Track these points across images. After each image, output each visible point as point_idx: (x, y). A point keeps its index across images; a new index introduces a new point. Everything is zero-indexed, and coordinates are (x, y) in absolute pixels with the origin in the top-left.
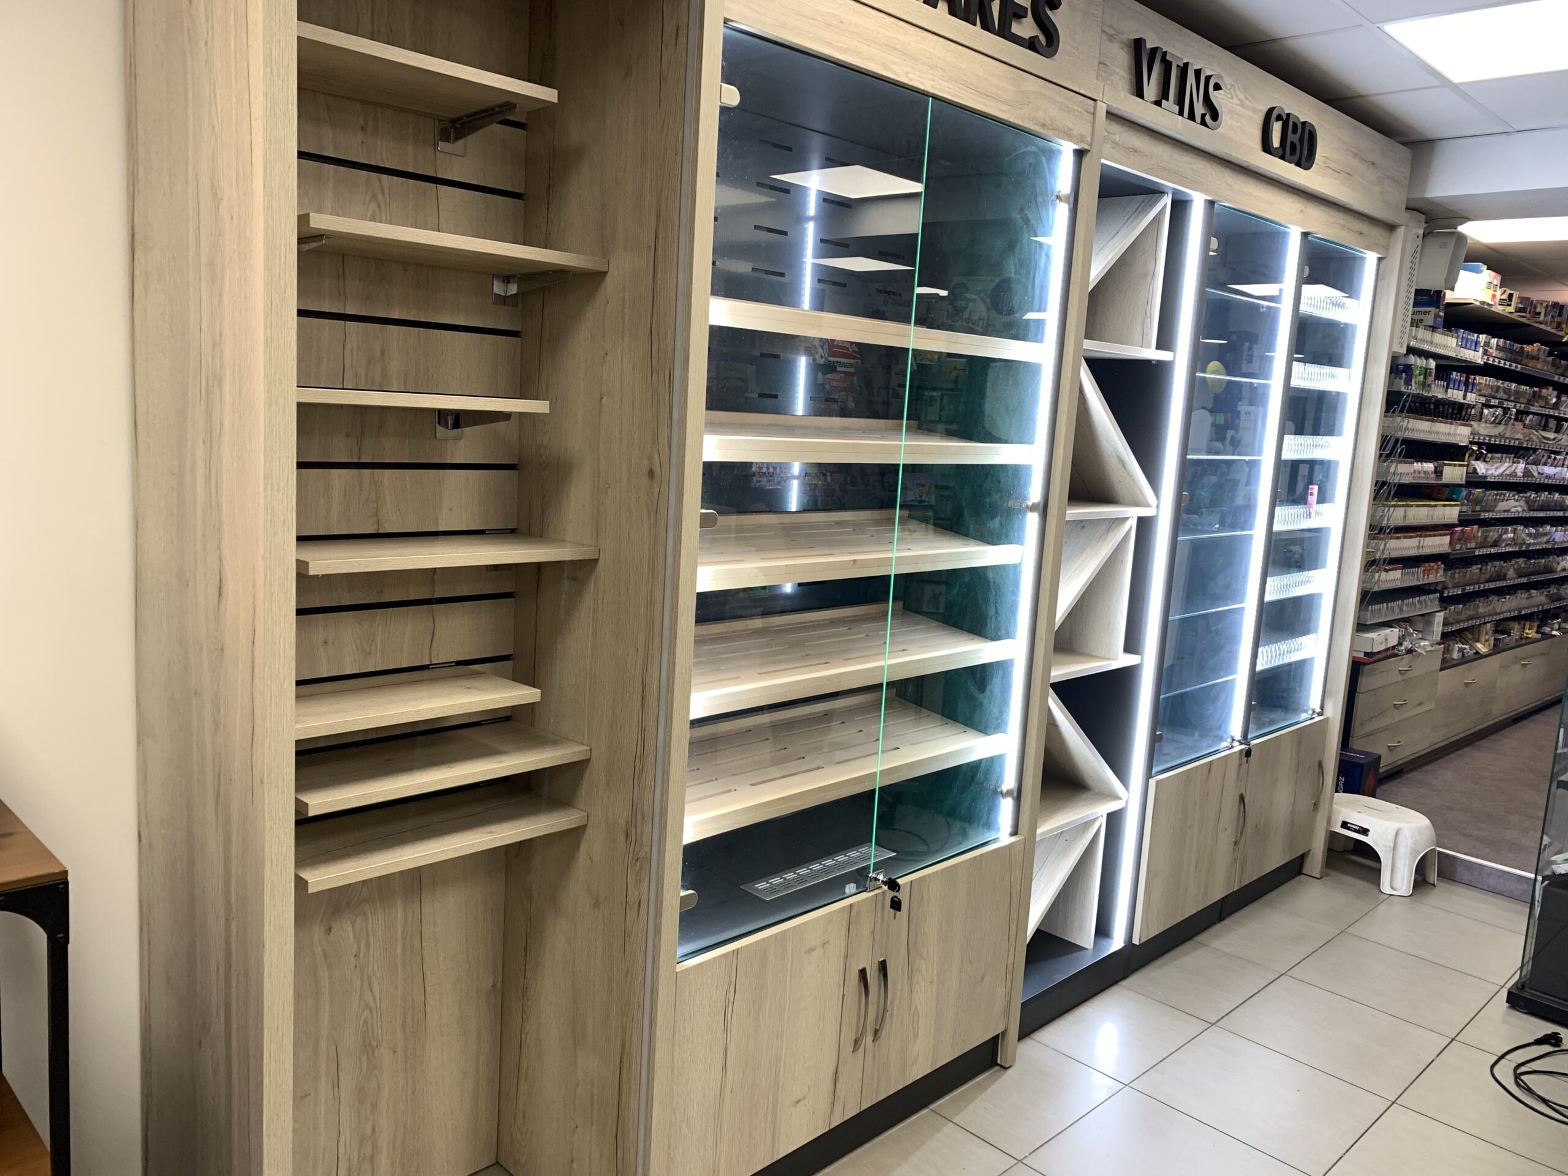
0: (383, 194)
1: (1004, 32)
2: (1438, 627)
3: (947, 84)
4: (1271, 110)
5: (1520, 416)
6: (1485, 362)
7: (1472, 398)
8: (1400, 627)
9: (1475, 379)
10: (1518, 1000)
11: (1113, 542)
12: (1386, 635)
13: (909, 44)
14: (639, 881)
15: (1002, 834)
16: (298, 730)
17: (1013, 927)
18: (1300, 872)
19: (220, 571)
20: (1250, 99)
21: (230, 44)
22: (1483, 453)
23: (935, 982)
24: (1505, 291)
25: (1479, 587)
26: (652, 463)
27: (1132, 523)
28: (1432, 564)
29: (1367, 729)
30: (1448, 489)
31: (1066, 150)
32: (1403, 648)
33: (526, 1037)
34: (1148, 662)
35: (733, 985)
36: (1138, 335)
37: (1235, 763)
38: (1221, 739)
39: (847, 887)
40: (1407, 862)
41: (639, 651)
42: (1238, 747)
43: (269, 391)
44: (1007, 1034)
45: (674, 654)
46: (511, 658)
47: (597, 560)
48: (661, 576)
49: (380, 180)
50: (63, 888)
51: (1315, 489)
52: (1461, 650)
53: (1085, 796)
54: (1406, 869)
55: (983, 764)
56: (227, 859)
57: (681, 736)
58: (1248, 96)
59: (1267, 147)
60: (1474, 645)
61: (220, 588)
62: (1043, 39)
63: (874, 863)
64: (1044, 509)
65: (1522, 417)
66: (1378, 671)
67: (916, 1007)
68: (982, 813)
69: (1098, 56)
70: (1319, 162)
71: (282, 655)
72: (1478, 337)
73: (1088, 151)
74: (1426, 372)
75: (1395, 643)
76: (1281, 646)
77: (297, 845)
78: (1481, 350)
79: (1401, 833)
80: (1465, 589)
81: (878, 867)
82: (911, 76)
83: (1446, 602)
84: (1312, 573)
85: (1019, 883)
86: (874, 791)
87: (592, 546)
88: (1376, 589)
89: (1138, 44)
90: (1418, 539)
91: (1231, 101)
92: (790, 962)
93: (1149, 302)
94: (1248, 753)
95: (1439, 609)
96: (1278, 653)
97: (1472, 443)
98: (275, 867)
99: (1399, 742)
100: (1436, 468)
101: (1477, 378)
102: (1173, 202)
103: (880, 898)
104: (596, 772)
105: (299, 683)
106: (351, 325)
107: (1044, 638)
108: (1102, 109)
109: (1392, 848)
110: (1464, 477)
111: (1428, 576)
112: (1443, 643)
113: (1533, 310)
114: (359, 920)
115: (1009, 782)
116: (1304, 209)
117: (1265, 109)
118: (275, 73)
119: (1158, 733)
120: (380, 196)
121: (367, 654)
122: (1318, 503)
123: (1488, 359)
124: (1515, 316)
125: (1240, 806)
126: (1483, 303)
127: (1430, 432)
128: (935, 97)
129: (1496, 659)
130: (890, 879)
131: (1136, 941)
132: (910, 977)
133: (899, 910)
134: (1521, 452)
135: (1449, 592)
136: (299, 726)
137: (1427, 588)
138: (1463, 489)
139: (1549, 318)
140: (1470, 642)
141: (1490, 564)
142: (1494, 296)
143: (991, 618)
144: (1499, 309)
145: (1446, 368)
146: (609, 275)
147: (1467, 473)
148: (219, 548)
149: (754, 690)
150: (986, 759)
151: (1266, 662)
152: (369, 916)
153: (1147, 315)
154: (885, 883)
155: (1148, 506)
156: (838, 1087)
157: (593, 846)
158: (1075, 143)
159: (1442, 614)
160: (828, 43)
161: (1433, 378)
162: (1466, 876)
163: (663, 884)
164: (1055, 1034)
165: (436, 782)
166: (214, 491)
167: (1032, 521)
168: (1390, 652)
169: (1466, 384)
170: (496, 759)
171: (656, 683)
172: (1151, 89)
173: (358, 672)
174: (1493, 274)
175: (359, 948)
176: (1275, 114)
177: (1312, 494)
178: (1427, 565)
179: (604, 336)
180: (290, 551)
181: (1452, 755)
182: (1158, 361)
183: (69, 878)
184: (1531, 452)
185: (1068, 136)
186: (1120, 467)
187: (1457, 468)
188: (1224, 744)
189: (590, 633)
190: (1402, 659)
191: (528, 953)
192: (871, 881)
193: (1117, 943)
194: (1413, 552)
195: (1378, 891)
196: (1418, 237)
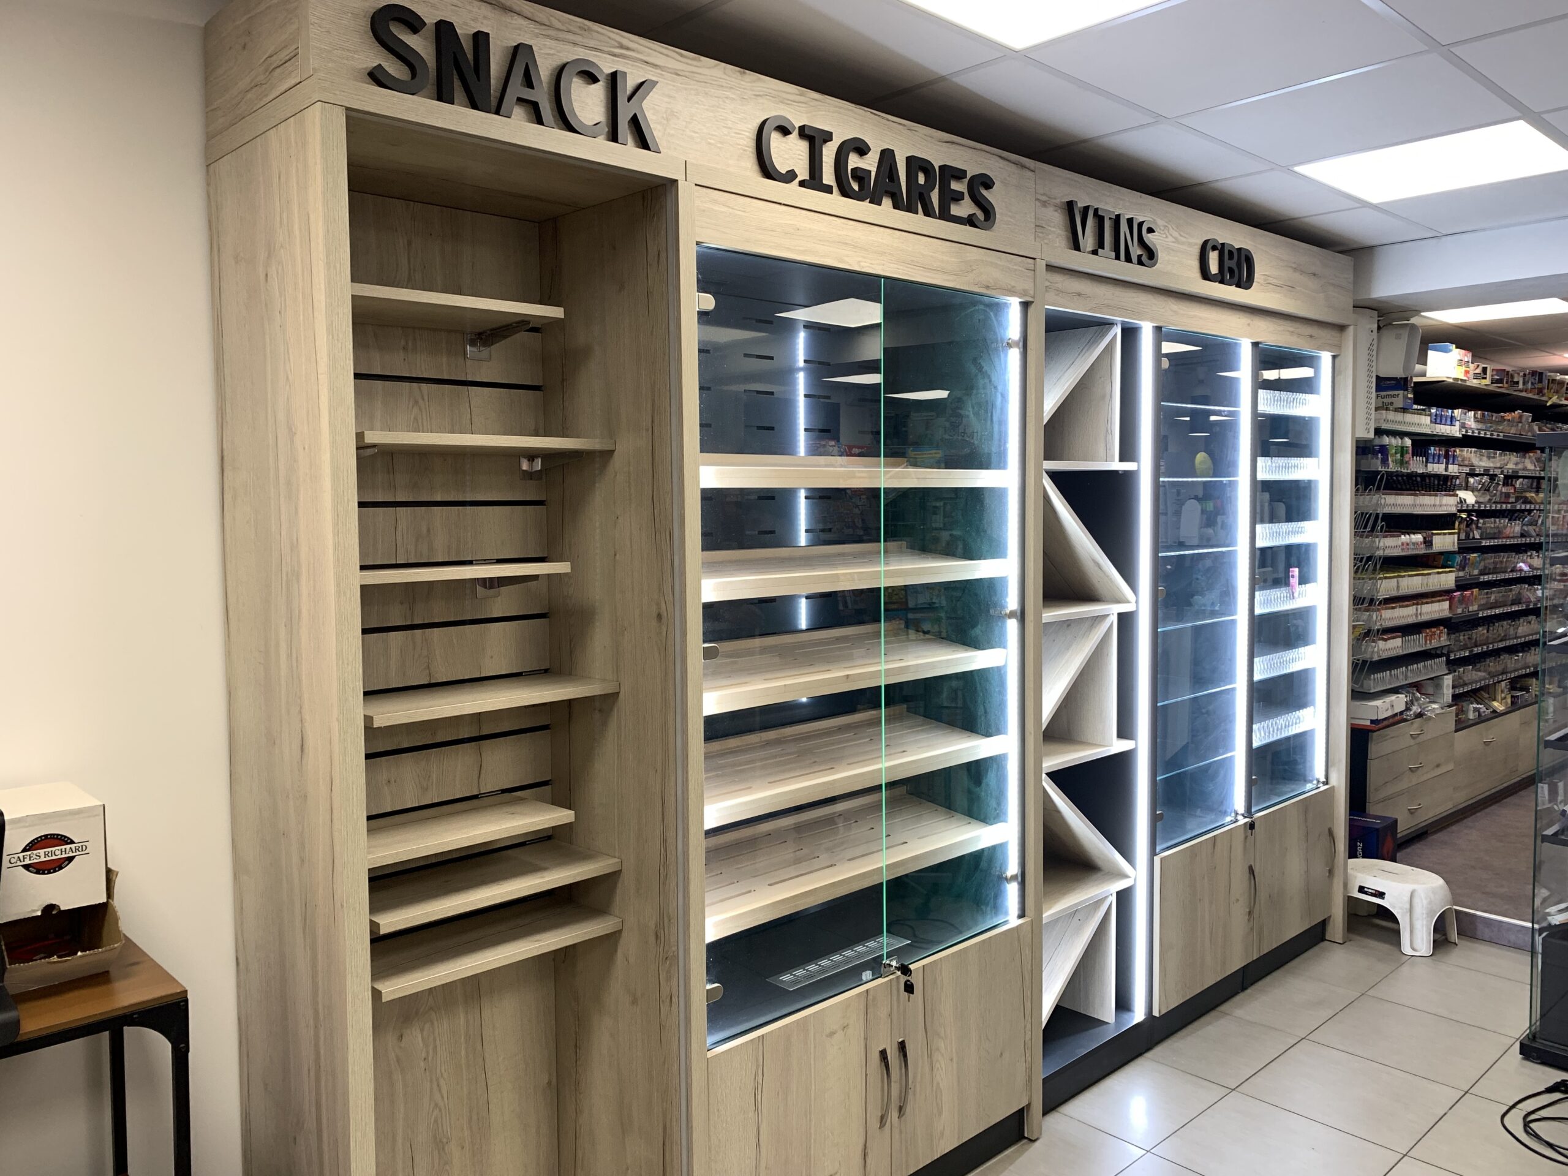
0: (423, 399)
1: (945, 215)
2: (1448, 690)
3: (896, 266)
4: (1206, 242)
5: (1510, 481)
6: (1463, 435)
7: (1453, 469)
8: (1408, 692)
9: (1455, 451)
10: (1530, 1050)
11: (1096, 637)
12: (1392, 701)
13: (859, 238)
14: (669, 979)
15: (1011, 918)
16: (369, 860)
17: (1028, 1004)
18: (1323, 939)
19: (302, 731)
20: (1185, 235)
21: (299, 316)
22: (1473, 519)
23: (954, 1060)
24: (1478, 366)
25: (1488, 647)
26: (660, 608)
27: (1114, 619)
28: (1433, 630)
29: (1382, 794)
30: (1443, 557)
31: (1014, 305)
32: (1412, 713)
33: (580, 1129)
34: (1141, 745)
35: (760, 1069)
36: (1101, 451)
37: (1239, 837)
38: (1225, 813)
39: (864, 974)
40: (1425, 923)
41: (658, 771)
42: (1242, 821)
43: (338, 585)
44: (1032, 1106)
45: (687, 773)
46: (550, 783)
47: (618, 693)
48: (672, 704)
49: (420, 388)
50: (183, 1005)
51: (1295, 571)
52: (1476, 710)
53: (1095, 877)
54: (1425, 929)
55: (986, 853)
56: (314, 976)
57: (697, 847)
58: (1182, 234)
59: (1205, 275)
60: (1491, 704)
61: (302, 746)
62: (980, 215)
63: (887, 953)
64: (1022, 616)
65: (1512, 481)
66: (1387, 737)
67: (938, 1084)
68: (988, 899)
69: (1034, 220)
70: (1259, 281)
71: (355, 798)
72: (1452, 412)
73: (1033, 302)
74: (1403, 450)
75: (1403, 708)
76: (1278, 721)
77: (372, 961)
78: (1457, 423)
79: (1416, 894)
80: (1472, 651)
81: (890, 955)
82: (862, 264)
83: (1453, 665)
84: (1302, 650)
85: (1030, 962)
86: (882, 884)
87: (613, 681)
88: (1376, 658)
89: (1070, 206)
90: (1415, 606)
91: (1166, 240)
92: (813, 1046)
93: (1109, 421)
94: (1252, 826)
95: (1447, 672)
96: (1275, 728)
97: (1461, 511)
98: (355, 978)
99: (1420, 805)
100: (1425, 538)
101: (1458, 450)
102: (1123, 330)
103: (894, 983)
104: (627, 882)
105: (369, 818)
106: (401, 510)
107: (1033, 732)
108: (1041, 265)
109: (1408, 910)
110: (1456, 544)
111: (1430, 641)
112: (1455, 705)
113: (1510, 380)
114: (427, 1026)
115: (1012, 868)
116: (1251, 322)
117: (1200, 242)
118: (336, 338)
119: (1158, 813)
120: (421, 401)
121: (425, 789)
122: (1300, 583)
123: (1467, 432)
124: (1493, 388)
125: (1250, 879)
126: (1456, 379)
127: (1414, 506)
128: (885, 277)
129: (1516, 716)
130: (902, 965)
131: (1156, 1013)
132: (930, 1056)
133: (912, 992)
134: (1516, 515)
135: (1455, 655)
136: (370, 857)
137: (1433, 652)
138: (1457, 556)
139: (1529, 385)
140: (1486, 701)
141: (1497, 624)
142: (1467, 372)
143: (981, 717)
144: (1474, 383)
145: (1422, 444)
146: (616, 453)
147: (1459, 539)
148: (300, 712)
149: (764, 798)
150: (989, 848)
151: (1264, 738)
152: (436, 1023)
153: (1108, 432)
154: (898, 968)
155: (1128, 602)
156: (868, 1161)
157: (629, 947)
158: (1020, 297)
159: (1450, 677)
160: (788, 248)
161: (1410, 455)
162: (1487, 933)
163: (690, 978)
164: (1084, 1107)
165: (487, 898)
166: (294, 664)
167: (1012, 627)
168: (1398, 717)
169: (1447, 456)
170: (539, 874)
171: (673, 798)
172: (1088, 240)
173: (417, 805)
174: (1462, 351)
175: (428, 1053)
176: (1209, 246)
177: (1293, 576)
178: (1428, 631)
179: (614, 503)
180: (358, 708)
181: (1478, 814)
182: (1125, 471)
183: (189, 997)
184: (1526, 513)
185: (1012, 292)
186: (1096, 568)
187: (1447, 536)
188: (1228, 819)
189: (616, 757)
190: (1412, 723)
191: (578, 1051)
192: (885, 967)
193: (1139, 1015)
194: (1411, 620)
195: (1400, 953)
196: (1372, 331)
